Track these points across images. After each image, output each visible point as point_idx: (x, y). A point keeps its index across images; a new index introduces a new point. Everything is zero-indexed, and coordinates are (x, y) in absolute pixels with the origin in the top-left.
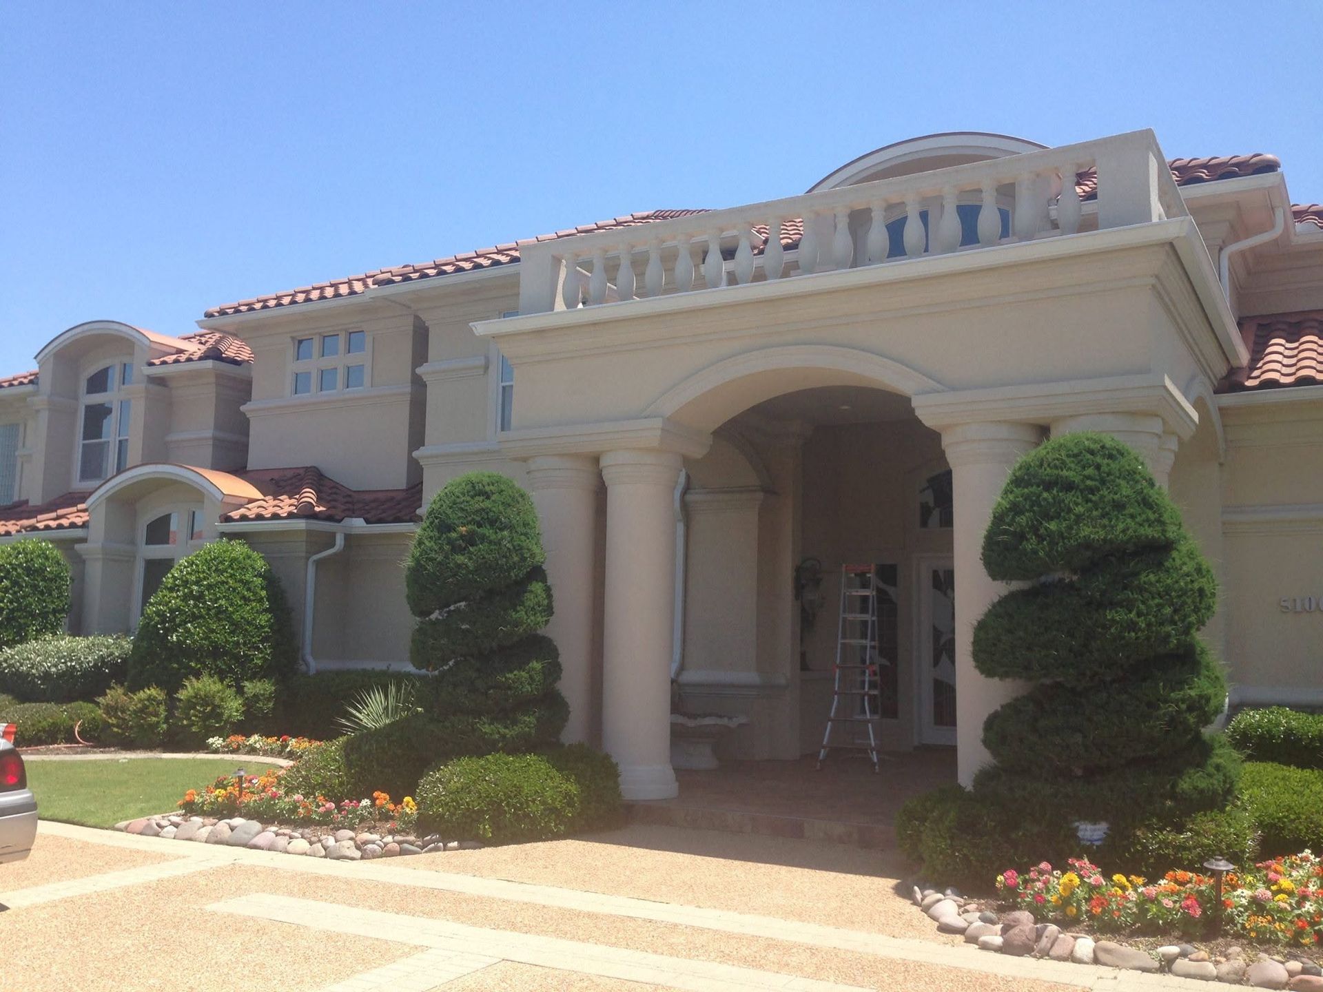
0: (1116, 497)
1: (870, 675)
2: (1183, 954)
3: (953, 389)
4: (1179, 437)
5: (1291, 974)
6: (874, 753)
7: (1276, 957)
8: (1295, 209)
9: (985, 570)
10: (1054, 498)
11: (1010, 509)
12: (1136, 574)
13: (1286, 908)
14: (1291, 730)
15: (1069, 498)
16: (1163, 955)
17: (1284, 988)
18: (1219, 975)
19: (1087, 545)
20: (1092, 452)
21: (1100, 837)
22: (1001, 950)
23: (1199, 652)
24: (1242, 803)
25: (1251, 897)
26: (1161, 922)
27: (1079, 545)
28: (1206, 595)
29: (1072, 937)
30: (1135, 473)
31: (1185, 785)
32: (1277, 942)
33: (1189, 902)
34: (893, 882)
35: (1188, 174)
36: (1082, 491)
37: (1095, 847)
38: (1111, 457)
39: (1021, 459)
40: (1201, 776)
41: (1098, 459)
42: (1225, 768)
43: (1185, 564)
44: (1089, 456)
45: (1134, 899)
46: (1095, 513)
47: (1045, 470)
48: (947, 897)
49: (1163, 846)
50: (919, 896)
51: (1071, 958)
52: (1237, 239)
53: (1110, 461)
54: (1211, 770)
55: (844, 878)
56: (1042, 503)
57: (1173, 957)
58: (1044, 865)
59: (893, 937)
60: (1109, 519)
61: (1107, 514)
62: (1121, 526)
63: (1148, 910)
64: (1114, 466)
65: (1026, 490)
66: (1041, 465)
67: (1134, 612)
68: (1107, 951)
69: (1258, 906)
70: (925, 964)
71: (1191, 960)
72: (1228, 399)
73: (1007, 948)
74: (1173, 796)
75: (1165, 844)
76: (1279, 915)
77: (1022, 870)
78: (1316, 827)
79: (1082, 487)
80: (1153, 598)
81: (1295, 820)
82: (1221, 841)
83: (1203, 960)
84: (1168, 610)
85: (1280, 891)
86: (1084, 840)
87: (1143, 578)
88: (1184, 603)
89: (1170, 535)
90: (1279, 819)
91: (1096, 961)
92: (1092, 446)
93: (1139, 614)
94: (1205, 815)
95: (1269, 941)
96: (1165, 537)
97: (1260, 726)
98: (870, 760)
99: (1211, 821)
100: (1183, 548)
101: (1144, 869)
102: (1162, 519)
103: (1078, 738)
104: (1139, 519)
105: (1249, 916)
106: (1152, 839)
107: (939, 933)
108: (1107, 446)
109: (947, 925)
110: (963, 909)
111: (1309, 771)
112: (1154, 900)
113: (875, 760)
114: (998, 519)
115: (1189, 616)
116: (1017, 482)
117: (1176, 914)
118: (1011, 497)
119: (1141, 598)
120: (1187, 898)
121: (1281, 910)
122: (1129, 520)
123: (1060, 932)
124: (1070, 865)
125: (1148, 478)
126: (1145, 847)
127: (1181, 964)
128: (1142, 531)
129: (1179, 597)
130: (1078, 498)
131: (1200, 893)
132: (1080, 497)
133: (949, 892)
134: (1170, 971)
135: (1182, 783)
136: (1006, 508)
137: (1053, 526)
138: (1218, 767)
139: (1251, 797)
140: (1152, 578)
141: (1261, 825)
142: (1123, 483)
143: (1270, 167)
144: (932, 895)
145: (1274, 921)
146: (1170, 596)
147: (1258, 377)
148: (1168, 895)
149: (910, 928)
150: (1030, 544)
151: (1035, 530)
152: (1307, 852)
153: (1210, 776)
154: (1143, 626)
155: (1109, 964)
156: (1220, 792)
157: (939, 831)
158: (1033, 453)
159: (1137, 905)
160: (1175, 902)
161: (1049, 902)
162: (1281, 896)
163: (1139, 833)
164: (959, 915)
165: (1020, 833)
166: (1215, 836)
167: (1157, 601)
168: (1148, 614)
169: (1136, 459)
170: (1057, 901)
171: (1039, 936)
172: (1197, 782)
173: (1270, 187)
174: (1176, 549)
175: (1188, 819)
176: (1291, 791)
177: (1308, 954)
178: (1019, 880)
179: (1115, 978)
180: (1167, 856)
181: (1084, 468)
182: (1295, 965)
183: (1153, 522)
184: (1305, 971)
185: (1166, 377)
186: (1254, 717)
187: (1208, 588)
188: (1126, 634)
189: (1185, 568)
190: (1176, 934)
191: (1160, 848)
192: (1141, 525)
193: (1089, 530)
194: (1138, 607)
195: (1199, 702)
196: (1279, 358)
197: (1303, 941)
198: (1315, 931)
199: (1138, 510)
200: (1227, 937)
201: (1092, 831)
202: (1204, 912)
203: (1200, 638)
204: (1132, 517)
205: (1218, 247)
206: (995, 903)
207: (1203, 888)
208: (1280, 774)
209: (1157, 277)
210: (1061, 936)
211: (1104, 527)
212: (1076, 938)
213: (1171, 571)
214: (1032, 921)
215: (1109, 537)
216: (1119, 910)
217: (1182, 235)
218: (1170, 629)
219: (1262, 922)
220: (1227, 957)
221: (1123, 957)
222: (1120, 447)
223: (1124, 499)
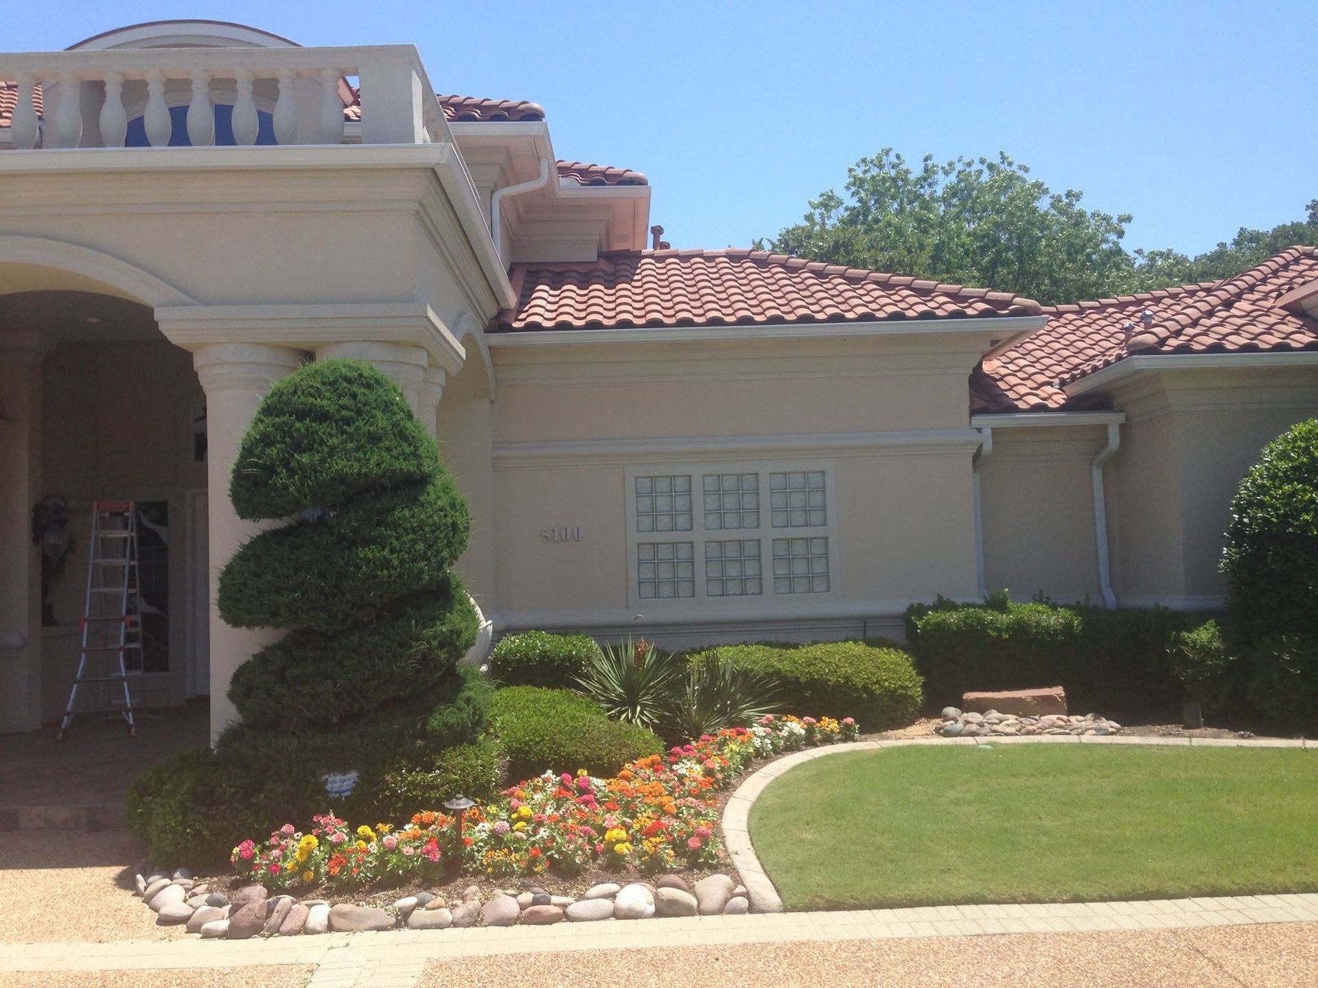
0: (371, 429)
1: (126, 627)
2: (421, 904)
3: (207, 303)
4: (446, 371)
5: (523, 907)
6: (130, 714)
7: (511, 891)
8: (560, 164)
9: (233, 507)
10: (307, 429)
11: (261, 440)
12: (391, 510)
13: (522, 837)
14: (545, 652)
15: (322, 428)
16: (400, 909)
17: (515, 923)
18: (455, 920)
19: (341, 479)
20: (349, 381)
21: (349, 787)
22: (227, 935)
23: (454, 587)
24: (495, 729)
25: (491, 831)
26: (401, 872)
27: (333, 479)
28: (460, 529)
29: (307, 905)
30: (392, 404)
31: (434, 723)
32: (513, 873)
33: (429, 847)
34: (116, 870)
35: (463, 111)
36: (336, 422)
37: (343, 799)
38: (368, 386)
39: (274, 384)
40: (451, 712)
41: (355, 388)
42: (475, 700)
43: (439, 498)
44: (345, 384)
45: (376, 851)
46: (350, 445)
47: (299, 397)
48: (174, 881)
49: (411, 787)
50: (142, 884)
51: (304, 930)
52: (507, 184)
53: (367, 391)
54: (462, 704)
55: (58, 875)
56: (295, 434)
57: (409, 909)
58: (287, 828)
59: (100, 942)
60: (363, 452)
61: (363, 446)
62: (374, 459)
63: (388, 862)
64: (371, 396)
65: (277, 420)
66: (295, 392)
67: (387, 550)
68: (343, 915)
69: (496, 839)
70: (129, 972)
71: (427, 909)
72: (497, 339)
73: (233, 933)
74: (424, 735)
75: (414, 785)
76: (515, 846)
77: (260, 837)
78: (558, 747)
79: (337, 417)
80: (407, 534)
81: (540, 742)
82: (468, 774)
83: (439, 907)
84: (420, 546)
85: (520, 819)
86: (332, 792)
87: (397, 513)
88: (437, 538)
89: (426, 469)
90: (525, 743)
91: (330, 928)
92: (350, 374)
93: (392, 551)
94: (454, 750)
95: (504, 874)
96: (420, 470)
97: (519, 651)
98: (125, 721)
99: (460, 755)
100: (438, 481)
101: (392, 815)
102: (418, 452)
103: (329, 684)
104: (395, 453)
105: (487, 851)
106: (402, 780)
107: (158, 926)
108: (365, 374)
109: (167, 916)
110: (190, 892)
111: (558, 690)
112: (394, 850)
113: (131, 722)
114: (248, 451)
115: (442, 551)
116: (268, 411)
117: (417, 861)
118: (261, 426)
119: (394, 534)
120: (428, 842)
121: (518, 840)
122: (384, 454)
123: (294, 903)
124: (315, 822)
125: (406, 410)
126: (394, 791)
127: (419, 915)
128: (397, 465)
129: (433, 532)
130: (332, 429)
131: (443, 834)
132: (335, 428)
133: (177, 875)
134: (406, 924)
135: (433, 720)
136: (256, 439)
137: (305, 459)
138: (468, 701)
139: (502, 723)
140: (406, 512)
141: (510, 750)
142: (379, 414)
143: (536, 116)
144: (158, 881)
145: (510, 852)
146: (423, 530)
147: (525, 319)
148: (410, 842)
149: (124, 927)
150: (281, 479)
151: (286, 463)
152: (550, 772)
153: (460, 710)
154: (396, 563)
155: (343, 929)
156: (470, 724)
157: (171, 807)
158: (288, 378)
159: (377, 858)
160: (417, 847)
161: (286, 869)
162: (520, 824)
163: (388, 778)
164: (185, 901)
165: (262, 796)
166: (463, 770)
167: (410, 536)
168: (401, 550)
169: (395, 390)
170: (293, 867)
171: (270, 911)
172: (447, 718)
173: (535, 136)
174: (431, 482)
175: (437, 756)
176: (539, 713)
177: (540, 882)
178: (256, 851)
179: (347, 945)
180: (415, 798)
181: (340, 396)
182: (527, 897)
183: (409, 456)
184: (535, 902)
185: (429, 308)
186: (514, 642)
187: (461, 523)
188: (379, 573)
189: (439, 502)
190: (417, 881)
191: (409, 790)
192: (397, 458)
193: (343, 463)
194: (391, 544)
195: (450, 636)
196: (543, 303)
197: (536, 870)
198: (548, 857)
199: (395, 443)
200: (466, 876)
201: (340, 783)
202: (444, 854)
203: (453, 571)
204: (388, 449)
205: (490, 190)
206: (227, 879)
207: (445, 829)
208: (531, 697)
209: (422, 205)
210: (296, 906)
211: (359, 460)
212: (310, 906)
213: (426, 505)
214: (265, 896)
215: (363, 471)
216: (359, 866)
217: (443, 162)
218: (422, 564)
219: (499, 856)
220: (463, 898)
221: (361, 918)
222: (378, 377)
223: (380, 431)
